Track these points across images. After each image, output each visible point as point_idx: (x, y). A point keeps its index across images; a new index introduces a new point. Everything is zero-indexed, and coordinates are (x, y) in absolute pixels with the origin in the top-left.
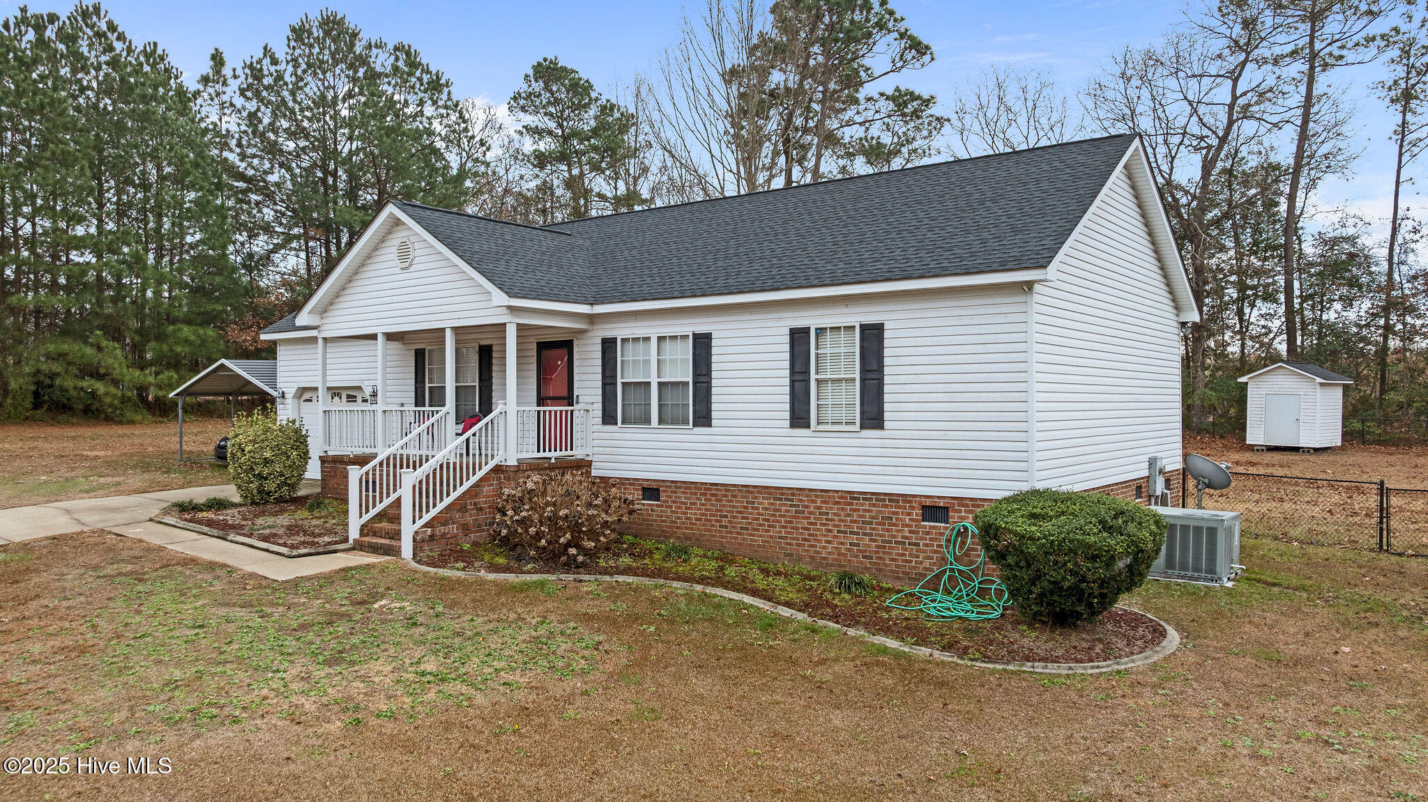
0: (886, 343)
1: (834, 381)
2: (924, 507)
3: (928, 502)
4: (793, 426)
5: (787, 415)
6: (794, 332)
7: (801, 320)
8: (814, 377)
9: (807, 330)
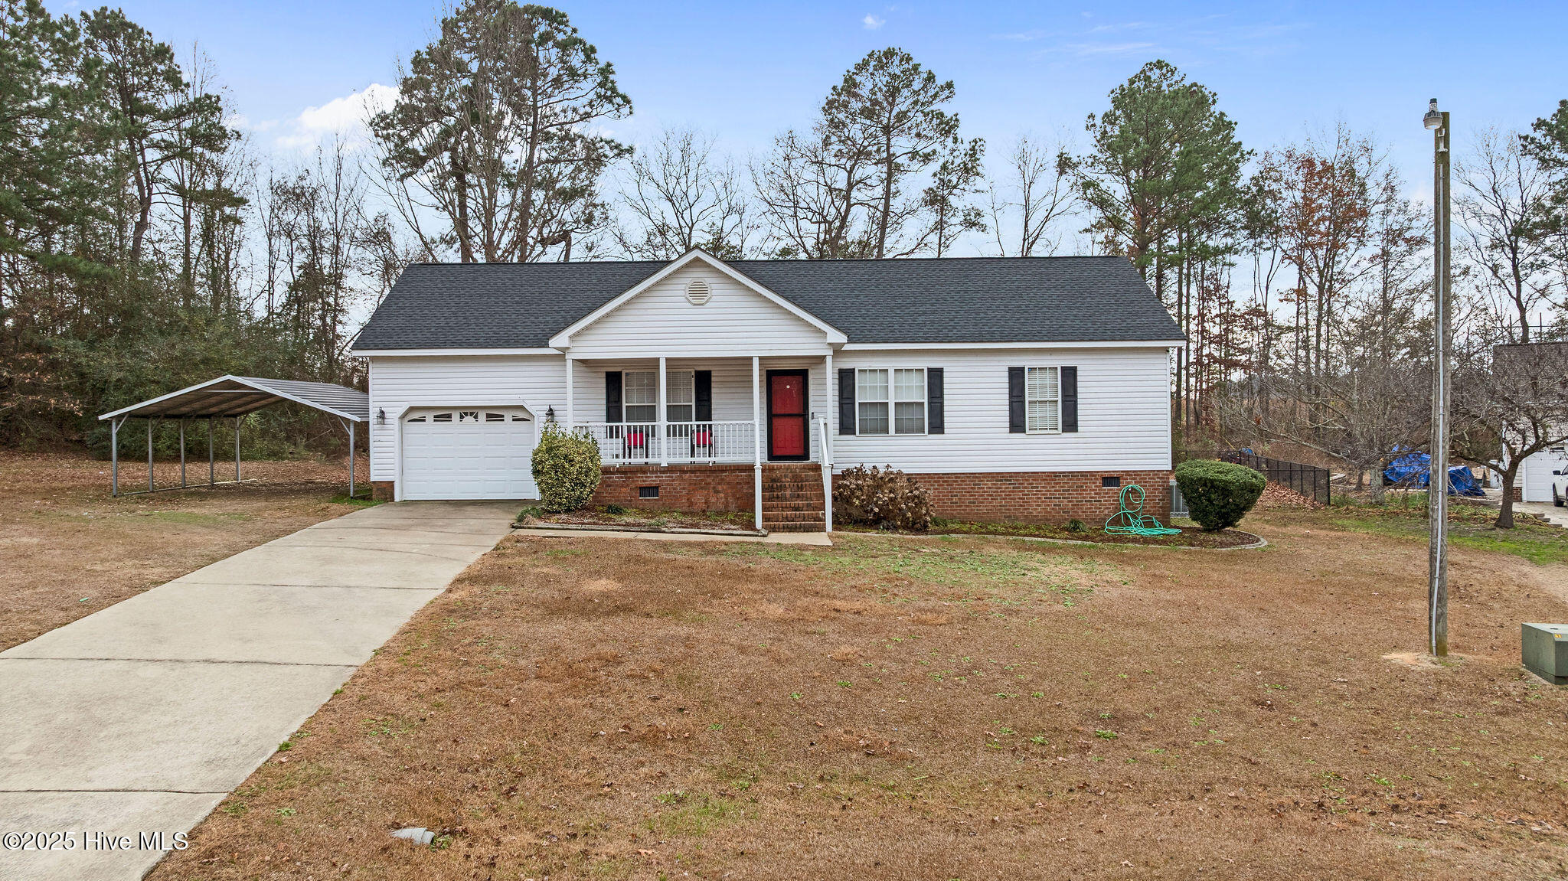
0: (1080, 379)
1: (1041, 402)
2: (1104, 478)
3: (1107, 475)
4: (1011, 431)
5: (1008, 425)
6: (1011, 370)
7: (1017, 362)
8: (1027, 399)
9: (1022, 369)
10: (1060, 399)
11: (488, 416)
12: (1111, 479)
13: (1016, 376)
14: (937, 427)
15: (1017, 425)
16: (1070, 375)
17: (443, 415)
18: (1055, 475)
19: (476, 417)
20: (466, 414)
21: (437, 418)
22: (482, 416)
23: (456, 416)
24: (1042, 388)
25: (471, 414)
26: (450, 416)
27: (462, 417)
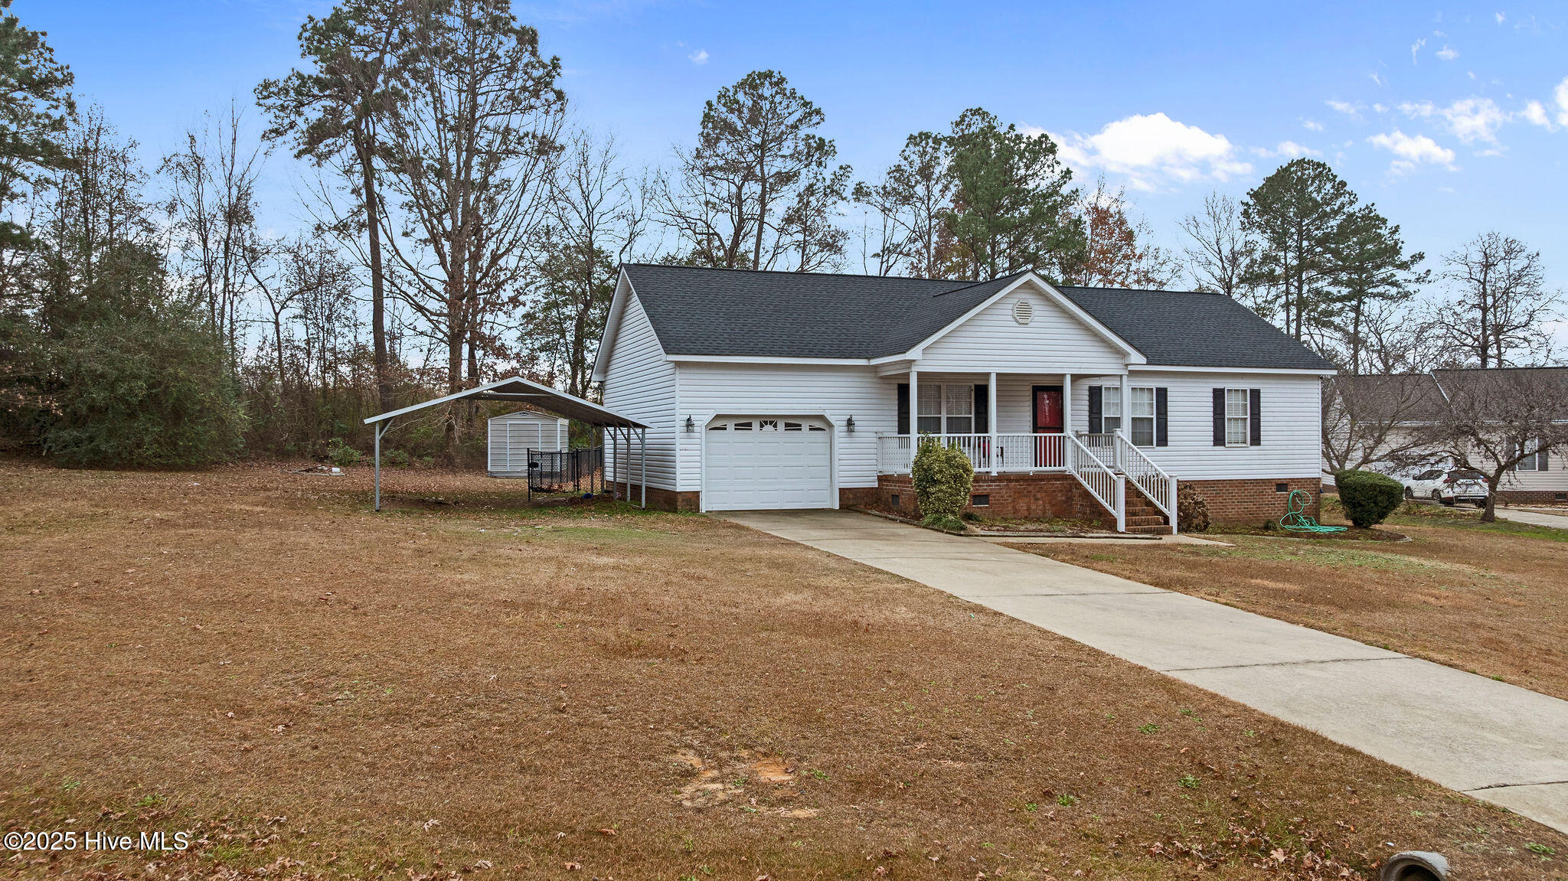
0: (1262, 400)
1: (1236, 419)
2: (1278, 485)
3: (1281, 482)
4: (1215, 445)
5: (1212, 438)
6: (1215, 390)
7: (1219, 384)
8: (1226, 417)
9: (1223, 390)
10: (1248, 416)
11: (787, 425)
12: (1282, 485)
13: (1218, 395)
14: (1163, 441)
15: (1219, 439)
16: (1256, 394)
17: (744, 424)
18: (1244, 482)
19: (775, 426)
20: (766, 423)
21: (739, 427)
22: (781, 425)
23: (756, 425)
24: (1235, 407)
25: (771, 423)
26: (750, 425)
27: (762, 426)
